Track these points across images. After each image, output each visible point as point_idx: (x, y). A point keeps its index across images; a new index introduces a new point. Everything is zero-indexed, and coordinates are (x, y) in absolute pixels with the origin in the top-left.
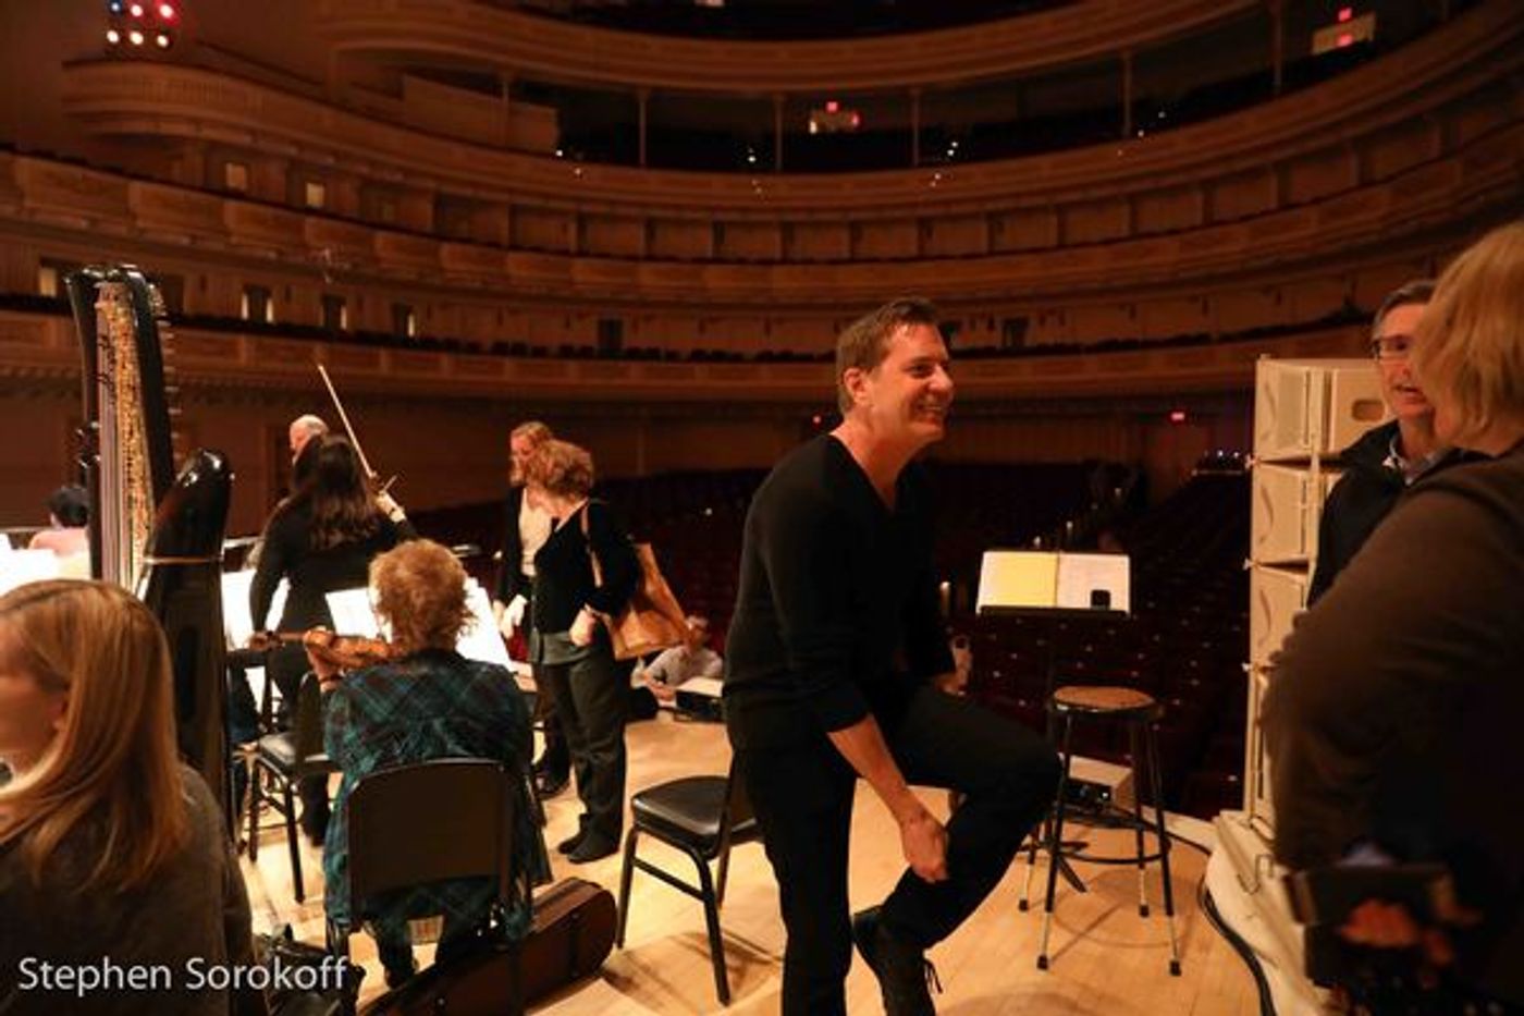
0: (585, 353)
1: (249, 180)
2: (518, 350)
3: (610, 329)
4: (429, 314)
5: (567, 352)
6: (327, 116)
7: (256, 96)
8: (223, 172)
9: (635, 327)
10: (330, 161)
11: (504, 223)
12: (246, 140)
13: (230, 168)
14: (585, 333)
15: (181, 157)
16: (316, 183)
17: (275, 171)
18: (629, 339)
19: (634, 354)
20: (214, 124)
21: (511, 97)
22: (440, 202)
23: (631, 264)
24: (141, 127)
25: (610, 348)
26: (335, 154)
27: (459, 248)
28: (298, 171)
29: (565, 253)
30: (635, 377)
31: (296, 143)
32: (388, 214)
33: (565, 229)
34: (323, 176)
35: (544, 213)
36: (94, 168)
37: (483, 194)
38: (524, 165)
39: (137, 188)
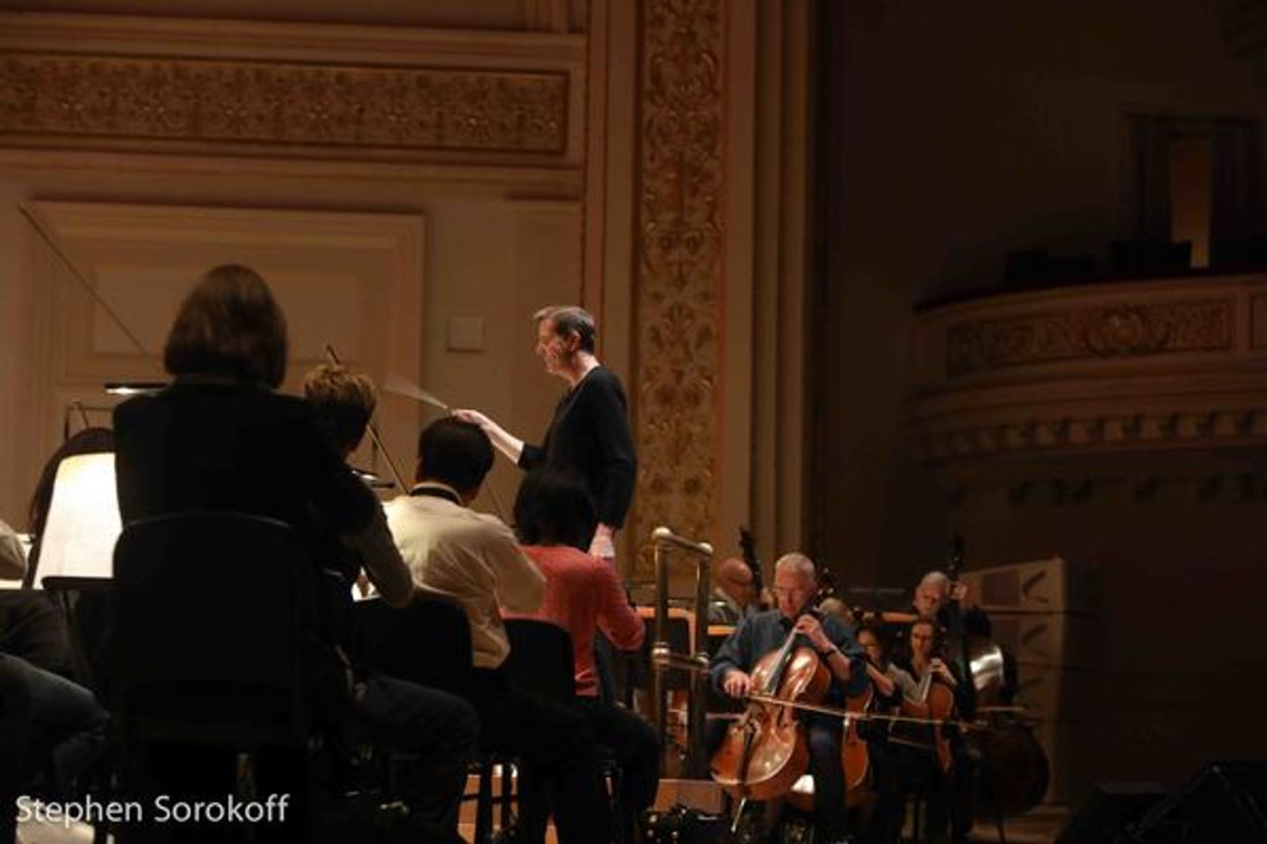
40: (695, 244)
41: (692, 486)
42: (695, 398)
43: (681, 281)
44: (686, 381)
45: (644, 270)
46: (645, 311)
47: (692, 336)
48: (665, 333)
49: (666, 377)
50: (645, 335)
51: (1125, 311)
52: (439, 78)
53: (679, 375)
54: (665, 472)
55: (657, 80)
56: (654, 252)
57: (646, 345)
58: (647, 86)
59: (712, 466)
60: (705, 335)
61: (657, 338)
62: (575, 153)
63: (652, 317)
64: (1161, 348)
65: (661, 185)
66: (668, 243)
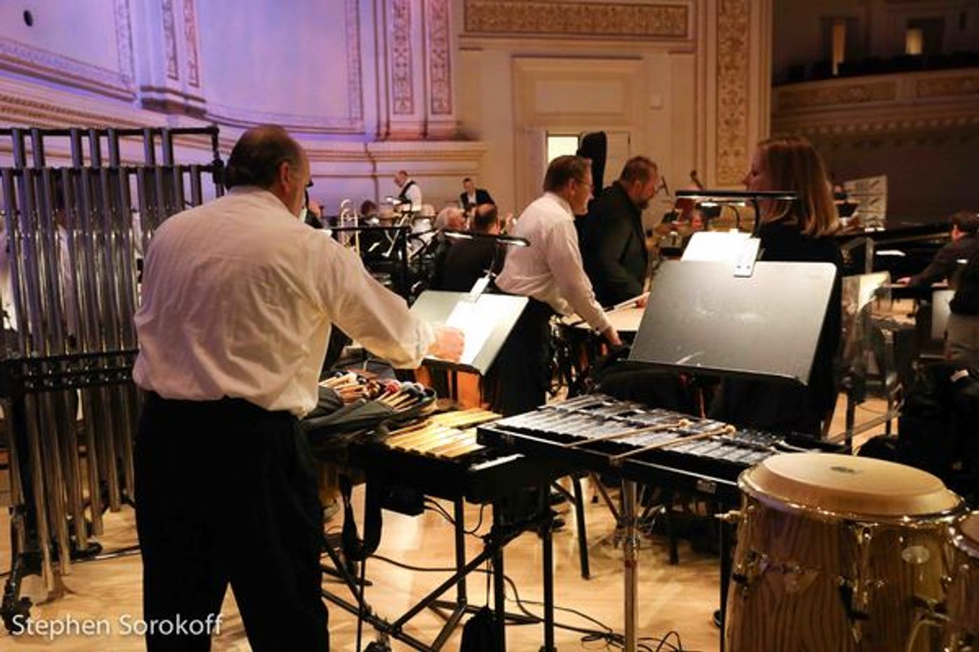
40: (737, 69)
41: (737, 154)
42: (737, 122)
43: (732, 82)
44: (735, 117)
45: (719, 78)
46: (721, 91)
47: (737, 100)
48: (728, 101)
49: (728, 116)
50: (720, 101)
53: (732, 115)
54: (727, 148)
55: (724, 9)
56: (723, 71)
57: (721, 105)
58: (721, 10)
60: (741, 101)
61: (724, 102)
62: (690, 36)
63: (723, 94)
65: (725, 48)
66: (727, 68)
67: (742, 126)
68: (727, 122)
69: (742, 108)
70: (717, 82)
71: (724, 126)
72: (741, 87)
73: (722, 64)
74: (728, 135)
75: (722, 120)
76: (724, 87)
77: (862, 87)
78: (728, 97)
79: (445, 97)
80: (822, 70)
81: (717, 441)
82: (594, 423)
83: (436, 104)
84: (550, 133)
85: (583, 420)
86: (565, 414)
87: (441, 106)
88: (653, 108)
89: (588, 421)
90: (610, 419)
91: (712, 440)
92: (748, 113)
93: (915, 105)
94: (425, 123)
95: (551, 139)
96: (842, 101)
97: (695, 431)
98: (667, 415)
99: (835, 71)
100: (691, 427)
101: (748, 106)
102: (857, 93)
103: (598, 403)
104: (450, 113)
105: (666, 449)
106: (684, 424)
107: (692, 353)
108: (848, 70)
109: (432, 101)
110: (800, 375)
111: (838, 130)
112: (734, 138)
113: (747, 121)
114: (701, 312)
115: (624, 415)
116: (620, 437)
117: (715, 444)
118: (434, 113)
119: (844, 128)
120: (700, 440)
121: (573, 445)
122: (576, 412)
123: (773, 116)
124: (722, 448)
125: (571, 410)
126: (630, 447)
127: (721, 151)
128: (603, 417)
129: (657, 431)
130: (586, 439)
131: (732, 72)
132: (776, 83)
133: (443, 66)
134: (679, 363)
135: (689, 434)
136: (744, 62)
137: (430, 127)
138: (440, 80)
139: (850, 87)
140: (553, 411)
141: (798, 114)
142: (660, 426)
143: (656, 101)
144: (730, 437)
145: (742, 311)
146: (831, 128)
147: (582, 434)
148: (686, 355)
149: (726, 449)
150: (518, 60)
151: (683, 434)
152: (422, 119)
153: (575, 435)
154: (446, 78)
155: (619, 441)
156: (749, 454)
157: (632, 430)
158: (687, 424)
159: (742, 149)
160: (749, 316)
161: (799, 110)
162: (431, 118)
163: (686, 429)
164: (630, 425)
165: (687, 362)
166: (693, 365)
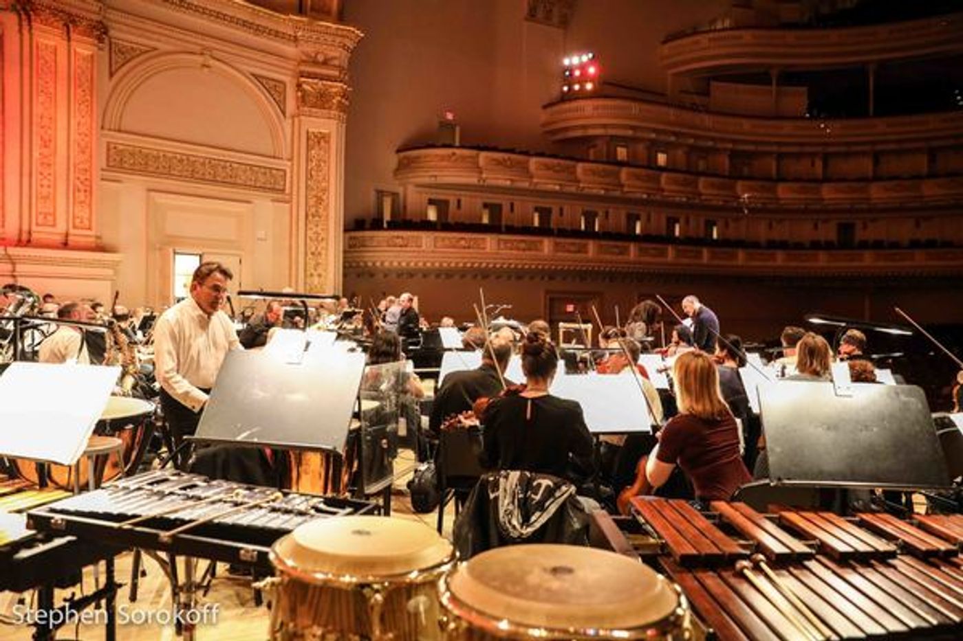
0: (828, 246)
1: (628, 156)
2: (783, 245)
3: (846, 229)
4: (727, 225)
5: (816, 245)
6: (672, 113)
7: (635, 108)
8: (615, 151)
9: (865, 227)
10: (673, 139)
11: (774, 164)
12: (630, 133)
13: (619, 150)
14: (828, 232)
15: (594, 146)
16: (663, 152)
17: (641, 148)
18: (859, 235)
19: (864, 245)
20: (614, 126)
21: (778, 85)
22: (733, 155)
23: (862, 184)
24: (579, 133)
25: (846, 241)
26: (675, 134)
27: (747, 183)
28: (654, 147)
29: (816, 180)
30: (868, 261)
31: (654, 131)
32: (702, 165)
33: (813, 164)
34: (666, 147)
35: (799, 156)
36: (562, 158)
37: (761, 148)
38: (787, 127)
39: (580, 167)
40: (320, 217)
41: (320, 275)
42: (320, 254)
43: (317, 226)
45: (307, 222)
46: (309, 231)
47: (320, 238)
49: (313, 249)
50: (308, 238)
51: (398, 237)
52: (256, 169)
53: (317, 249)
54: (313, 271)
55: (311, 175)
56: (310, 218)
57: (308, 241)
58: (309, 176)
59: (325, 270)
60: (322, 239)
61: (311, 239)
62: (287, 191)
63: (310, 233)
64: (406, 246)
65: (312, 202)
66: (313, 216)
67: (323, 256)
68: (313, 254)
69: (323, 244)
70: (306, 225)
71: (310, 256)
72: (322, 230)
73: (310, 213)
74: (313, 263)
75: (309, 253)
76: (311, 229)
77: (402, 238)
78: (314, 237)
79: (86, 216)
80: (377, 224)
81: (266, 508)
82: (156, 498)
83: (78, 221)
84: (177, 251)
85: (145, 496)
86: (126, 491)
87: (82, 222)
88: (258, 239)
89: (149, 496)
90: (171, 493)
91: (261, 508)
92: (327, 249)
93: (433, 252)
94: (67, 235)
95: (177, 257)
96: (389, 246)
97: (246, 500)
98: (225, 485)
99: (385, 225)
100: (245, 496)
101: (327, 244)
102: (399, 241)
103: (164, 477)
104: (90, 229)
105: (216, 521)
106: (237, 494)
107: (250, 429)
108: (393, 226)
109: (74, 218)
110: (337, 445)
111: (387, 264)
112: (318, 264)
113: (326, 255)
114: (258, 394)
115: (184, 489)
116: (176, 511)
117: (263, 511)
118: (75, 227)
119: (391, 263)
120: (251, 508)
121: (126, 525)
122: (139, 489)
123: (345, 252)
124: (269, 515)
125: (132, 488)
126: (183, 522)
127: (308, 273)
128: (163, 492)
129: (213, 503)
130: (140, 516)
131: (317, 218)
132: (346, 230)
133: (85, 191)
134: (239, 439)
135: (242, 504)
136: (325, 214)
137: (71, 238)
138: (81, 202)
139: (394, 237)
140: (115, 489)
141: (361, 251)
142: (216, 498)
143: (261, 234)
144: (276, 505)
145: (292, 391)
146: (382, 263)
147: (137, 512)
148: (244, 431)
149: (274, 515)
150: (153, 194)
151: (236, 504)
152: (64, 232)
153: (130, 513)
154: (88, 202)
155: (172, 516)
156: (291, 519)
157: (190, 503)
158: (241, 493)
159: (324, 274)
160: (298, 397)
161: (362, 249)
162: (72, 231)
163: (239, 499)
164: (189, 498)
165: (245, 438)
166: (250, 440)
